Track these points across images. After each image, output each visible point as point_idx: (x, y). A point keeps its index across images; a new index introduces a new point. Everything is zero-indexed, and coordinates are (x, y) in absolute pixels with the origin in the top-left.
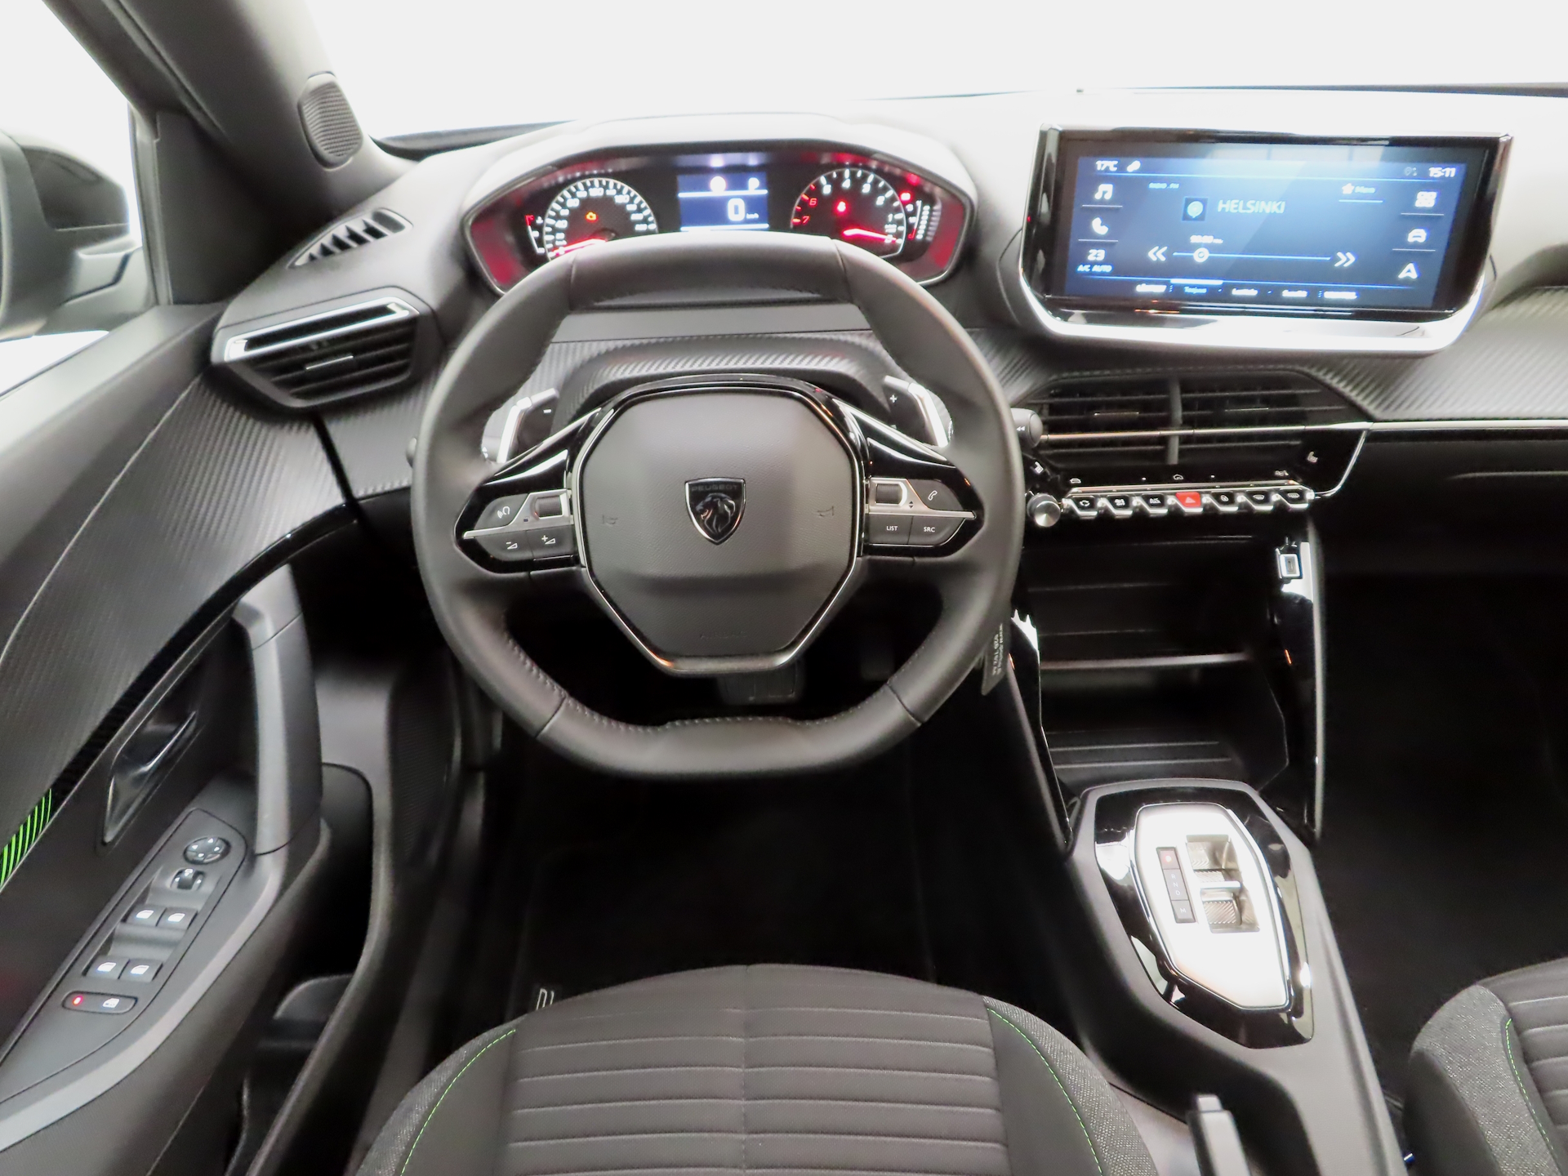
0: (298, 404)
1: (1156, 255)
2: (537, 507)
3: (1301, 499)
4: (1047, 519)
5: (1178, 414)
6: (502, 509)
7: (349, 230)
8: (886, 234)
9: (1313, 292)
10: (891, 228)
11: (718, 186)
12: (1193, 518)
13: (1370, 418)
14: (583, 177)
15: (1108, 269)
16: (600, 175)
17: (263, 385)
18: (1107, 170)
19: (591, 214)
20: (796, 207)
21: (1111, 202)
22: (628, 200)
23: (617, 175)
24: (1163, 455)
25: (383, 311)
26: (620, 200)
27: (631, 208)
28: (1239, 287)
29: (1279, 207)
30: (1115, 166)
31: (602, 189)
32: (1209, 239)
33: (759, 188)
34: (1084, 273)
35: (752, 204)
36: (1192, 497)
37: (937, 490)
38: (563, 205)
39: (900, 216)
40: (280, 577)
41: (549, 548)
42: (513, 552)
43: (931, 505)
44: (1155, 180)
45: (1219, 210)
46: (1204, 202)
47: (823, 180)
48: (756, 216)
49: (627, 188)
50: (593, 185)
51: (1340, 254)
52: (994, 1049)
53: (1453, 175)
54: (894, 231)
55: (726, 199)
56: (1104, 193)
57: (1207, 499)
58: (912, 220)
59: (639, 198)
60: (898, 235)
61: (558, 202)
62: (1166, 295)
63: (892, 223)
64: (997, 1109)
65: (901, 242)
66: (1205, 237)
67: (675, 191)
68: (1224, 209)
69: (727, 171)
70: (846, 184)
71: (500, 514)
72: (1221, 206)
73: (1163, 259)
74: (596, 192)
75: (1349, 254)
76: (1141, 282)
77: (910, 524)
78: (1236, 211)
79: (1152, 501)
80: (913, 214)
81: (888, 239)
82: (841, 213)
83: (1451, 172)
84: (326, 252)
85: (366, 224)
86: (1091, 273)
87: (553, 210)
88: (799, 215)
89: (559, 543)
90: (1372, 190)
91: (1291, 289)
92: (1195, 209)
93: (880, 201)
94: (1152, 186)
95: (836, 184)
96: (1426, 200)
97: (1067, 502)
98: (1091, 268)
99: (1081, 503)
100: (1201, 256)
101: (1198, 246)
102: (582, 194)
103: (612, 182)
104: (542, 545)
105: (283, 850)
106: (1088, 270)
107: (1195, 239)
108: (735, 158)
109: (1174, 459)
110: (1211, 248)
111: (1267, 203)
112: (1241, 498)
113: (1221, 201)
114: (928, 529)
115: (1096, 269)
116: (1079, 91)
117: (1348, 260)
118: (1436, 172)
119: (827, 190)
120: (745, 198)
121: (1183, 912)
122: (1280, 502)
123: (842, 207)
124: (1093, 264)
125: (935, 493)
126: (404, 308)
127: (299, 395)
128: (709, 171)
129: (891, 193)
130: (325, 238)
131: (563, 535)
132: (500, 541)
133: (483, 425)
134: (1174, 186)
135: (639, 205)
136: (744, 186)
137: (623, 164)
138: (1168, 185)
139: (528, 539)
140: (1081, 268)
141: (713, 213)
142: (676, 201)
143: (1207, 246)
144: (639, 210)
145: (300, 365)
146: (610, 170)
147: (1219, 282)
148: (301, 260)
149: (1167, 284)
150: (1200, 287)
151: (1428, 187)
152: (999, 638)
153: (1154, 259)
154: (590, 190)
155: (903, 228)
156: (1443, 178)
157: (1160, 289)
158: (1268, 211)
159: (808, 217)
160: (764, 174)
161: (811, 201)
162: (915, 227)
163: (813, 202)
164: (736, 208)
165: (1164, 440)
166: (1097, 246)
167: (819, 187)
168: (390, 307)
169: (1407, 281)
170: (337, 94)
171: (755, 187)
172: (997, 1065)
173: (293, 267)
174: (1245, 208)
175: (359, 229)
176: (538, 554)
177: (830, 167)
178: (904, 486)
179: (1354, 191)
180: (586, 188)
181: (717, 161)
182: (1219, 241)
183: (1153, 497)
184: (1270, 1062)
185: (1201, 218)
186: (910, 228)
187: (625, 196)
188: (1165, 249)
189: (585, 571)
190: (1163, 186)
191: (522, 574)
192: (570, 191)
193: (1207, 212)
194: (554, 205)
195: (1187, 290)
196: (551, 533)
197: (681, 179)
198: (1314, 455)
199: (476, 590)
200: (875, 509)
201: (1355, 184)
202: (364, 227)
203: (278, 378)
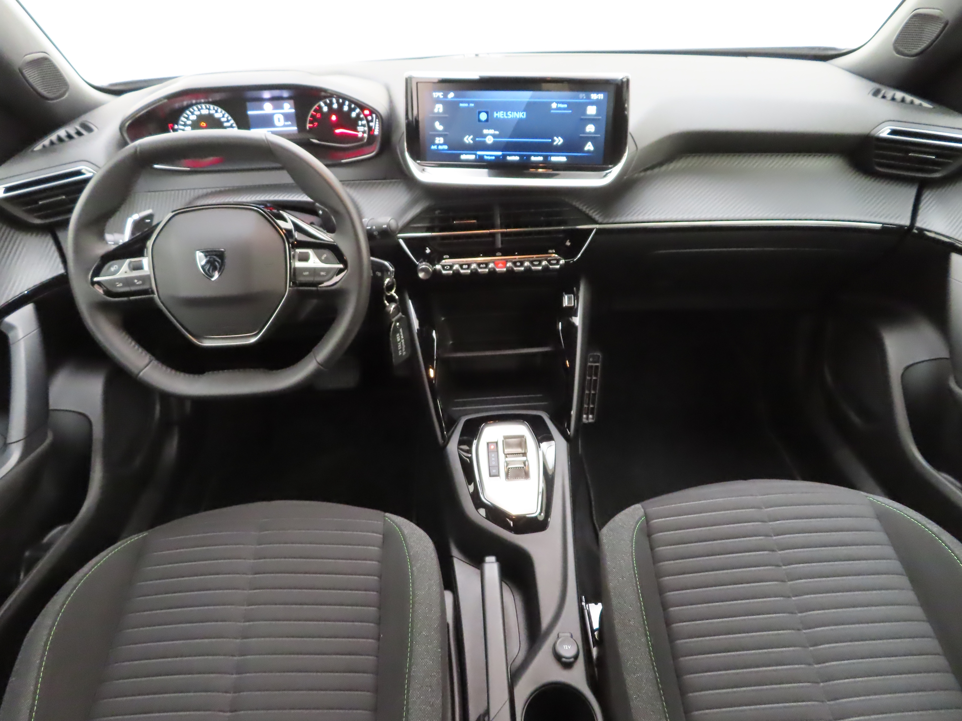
0: (38, 221)
1: (468, 140)
2: (131, 266)
3: (557, 263)
4: (425, 275)
5: (498, 221)
6: (113, 266)
7: (67, 132)
8: (358, 132)
9: (546, 157)
10: (360, 129)
11: (268, 108)
12: (502, 274)
13: (596, 222)
14: (196, 104)
15: (446, 147)
16: (204, 103)
17: (18, 212)
18: (438, 97)
19: (203, 123)
20: (309, 118)
21: (442, 113)
22: (222, 116)
23: (214, 103)
24: (494, 243)
25: (79, 173)
26: (217, 115)
27: (223, 120)
28: (510, 155)
29: (523, 115)
30: (442, 95)
31: (208, 110)
32: (492, 131)
33: (290, 109)
34: (434, 150)
35: (287, 117)
36: (502, 263)
37: (326, 254)
38: (187, 118)
39: (364, 122)
40: (28, 310)
41: (138, 285)
42: (120, 288)
43: (322, 261)
44: (462, 102)
45: (495, 117)
46: (487, 113)
47: (322, 104)
48: (289, 123)
49: (220, 110)
50: (202, 108)
51: (555, 138)
52: (383, 535)
53: (602, 98)
54: (363, 130)
55: (274, 114)
56: (439, 109)
57: (509, 264)
58: (371, 124)
59: (227, 115)
60: (364, 132)
61: (184, 117)
62: (475, 161)
63: (361, 126)
64: (378, 561)
65: (366, 135)
66: (490, 130)
67: (245, 110)
68: (497, 116)
69: (273, 99)
70: (335, 106)
71: (113, 269)
72: (495, 115)
73: (472, 142)
74: (205, 112)
75: (560, 138)
76: (462, 154)
77: (314, 271)
78: (503, 117)
79: (481, 266)
80: (372, 121)
81: (360, 135)
82: (333, 121)
83: (601, 96)
84: (52, 143)
85: (76, 129)
86: (438, 150)
87: (182, 121)
88: (311, 122)
89: (143, 284)
90: (566, 106)
91: (535, 156)
92: (483, 116)
93: (354, 115)
94: (461, 105)
95: (330, 106)
96: (591, 110)
97: (438, 267)
98: (438, 147)
99: (446, 267)
100: (489, 140)
101: (488, 135)
102: (197, 113)
103: (212, 107)
104: (134, 284)
105: (22, 441)
106: (436, 148)
107: (485, 131)
108: (276, 93)
109: (499, 245)
110: (494, 136)
111: (517, 113)
112: (527, 264)
113: (495, 112)
114: (322, 273)
115: (440, 147)
116: (477, 55)
117: (559, 141)
118: (594, 96)
119: (325, 109)
120: (283, 114)
121: (494, 471)
122: (546, 265)
123: (334, 118)
124: (438, 145)
125: (325, 256)
126: (90, 172)
127: (39, 217)
128: (262, 100)
129: (358, 110)
130: (53, 137)
131: (144, 279)
132: (113, 282)
133: (105, 225)
134: (472, 105)
135: (227, 118)
136: (282, 108)
137: (218, 97)
138: (469, 104)
139: (127, 281)
140: (433, 147)
141: (266, 122)
142: (247, 116)
143: (491, 135)
144: (228, 121)
145: (36, 202)
146: (210, 100)
147: (500, 153)
148: (38, 147)
149: (476, 154)
150: (491, 156)
151: (592, 103)
152: (400, 335)
153: (467, 142)
154: (201, 110)
155: (366, 129)
156: (598, 99)
157: (472, 157)
158: (518, 117)
159: (317, 123)
160: (292, 102)
161: (317, 115)
162: (373, 128)
163: (318, 115)
164: (279, 120)
165: (493, 235)
166: (439, 136)
167: (320, 107)
168: (83, 171)
169: (589, 152)
170: (49, 63)
171: (288, 108)
172: (383, 542)
173: (33, 151)
174: (507, 115)
175: (72, 132)
176: (133, 288)
177: (325, 97)
178: (310, 252)
179: (557, 106)
180: (199, 110)
181: (267, 94)
182: (497, 132)
183: (482, 264)
184: (525, 541)
185: (487, 121)
186: (370, 128)
187: (220, 114)
188: (472, 137)
189: (156, 296)
190: (466, 105)
191: (125, 299)
192: (190, 111)
193: (489, 118)
194: (182, 119)
195: (486, 157)
196: (139, 278)
197: (248, 104)
198: (570, 242)
199: (103, 307)
200: (298, 264)
201: (558, 103)
202: (76, 131)
203: (24, 208)
